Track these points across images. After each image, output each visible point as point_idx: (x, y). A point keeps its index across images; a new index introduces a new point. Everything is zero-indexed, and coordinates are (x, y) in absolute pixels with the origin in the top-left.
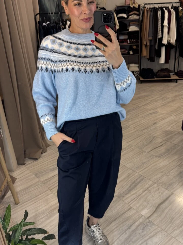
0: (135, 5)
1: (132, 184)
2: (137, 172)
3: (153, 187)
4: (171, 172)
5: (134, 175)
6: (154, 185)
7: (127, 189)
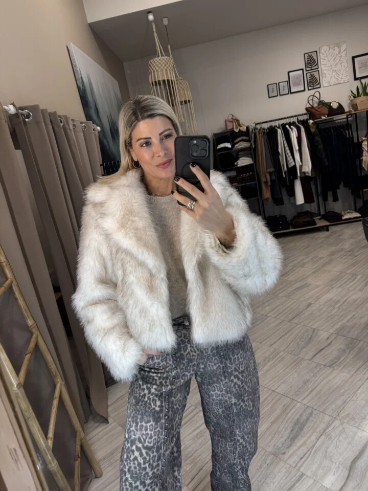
0: (241, 128)
1: (295, 424)
2: (299, 401)
3: (333, 428)
4: (359, 392)
5: (294, 406)
6: (333, 421)
7: (288, 437)
